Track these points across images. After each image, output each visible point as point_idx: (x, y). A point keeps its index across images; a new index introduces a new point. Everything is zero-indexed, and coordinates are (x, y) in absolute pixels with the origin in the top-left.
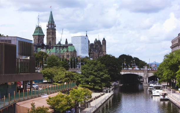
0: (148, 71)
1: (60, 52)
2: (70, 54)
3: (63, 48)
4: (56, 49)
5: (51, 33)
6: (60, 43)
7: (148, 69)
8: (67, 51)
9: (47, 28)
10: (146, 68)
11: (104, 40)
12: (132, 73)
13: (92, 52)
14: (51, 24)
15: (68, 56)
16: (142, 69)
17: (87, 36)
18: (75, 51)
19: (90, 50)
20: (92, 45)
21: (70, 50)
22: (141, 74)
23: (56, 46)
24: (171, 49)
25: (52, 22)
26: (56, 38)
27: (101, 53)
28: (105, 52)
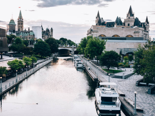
0: (74, 48)
1: (25, 35)
2: (31, 37)
3: (27, 33)
4: (23, 33)
5: (20, 24)
6: (25, 30)
7: (75, 47)
8: (29, 35)
9: (18, 20)
10: (73, 46)
11: (52, 29)
12: (65, 48)
13: (44, 36)
14: (20, 18)
15: (30, 38)
16: (71, 46)
17: (42, 26)
18: (34, 35)
19: (43, 35)
20: (44, 31)
21: (31, 34)
22: (70, 49)
23: (23, 32)
24: (87, 35)
25: (21, 17)
26: (23, 27)
27: (49, 36)
28: (53, 36)
